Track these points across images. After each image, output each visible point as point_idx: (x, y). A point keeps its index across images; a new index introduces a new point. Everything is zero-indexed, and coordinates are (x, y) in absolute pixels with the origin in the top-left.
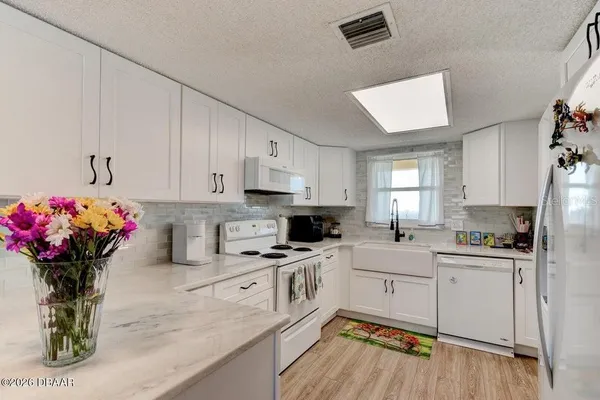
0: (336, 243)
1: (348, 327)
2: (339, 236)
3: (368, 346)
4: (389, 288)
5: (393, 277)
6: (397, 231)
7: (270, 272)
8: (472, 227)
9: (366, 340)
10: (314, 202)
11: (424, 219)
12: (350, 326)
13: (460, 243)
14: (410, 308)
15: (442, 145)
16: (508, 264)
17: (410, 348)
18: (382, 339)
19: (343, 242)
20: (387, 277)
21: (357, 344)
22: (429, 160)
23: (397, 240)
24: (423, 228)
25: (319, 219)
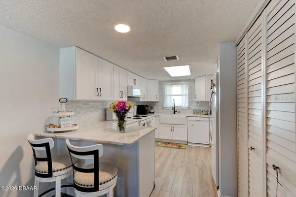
0: (152, 115)
1: (158, 144)
2: (153, 113)
3: (166, 148)
4: (172, 129)
5: (174, 126)
6: (174, 110)
7: (138, 123)
8: (198, 108)
9: (165, 147)
10: (145, 100)
11: (183, 106)
12: (159, 144)
13: (194, 113)
14: (179, 135)
15: (189, 80)
16: (207, 119)
17: (180, 147)
18: (170, 146)
19: (155, 115)
20: (171, 126)
21: (163, 148)
22: (185, 85)
23: (174, 113)
24: (183, 109)
25: (147, 106)
